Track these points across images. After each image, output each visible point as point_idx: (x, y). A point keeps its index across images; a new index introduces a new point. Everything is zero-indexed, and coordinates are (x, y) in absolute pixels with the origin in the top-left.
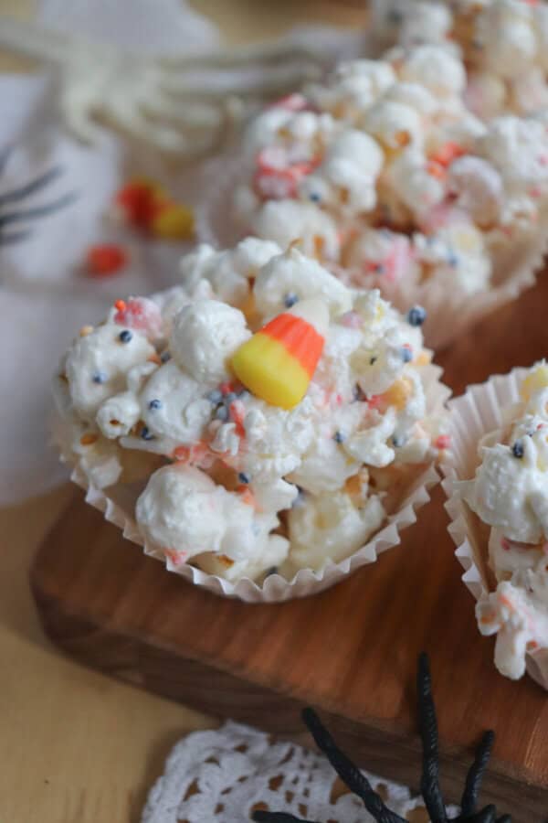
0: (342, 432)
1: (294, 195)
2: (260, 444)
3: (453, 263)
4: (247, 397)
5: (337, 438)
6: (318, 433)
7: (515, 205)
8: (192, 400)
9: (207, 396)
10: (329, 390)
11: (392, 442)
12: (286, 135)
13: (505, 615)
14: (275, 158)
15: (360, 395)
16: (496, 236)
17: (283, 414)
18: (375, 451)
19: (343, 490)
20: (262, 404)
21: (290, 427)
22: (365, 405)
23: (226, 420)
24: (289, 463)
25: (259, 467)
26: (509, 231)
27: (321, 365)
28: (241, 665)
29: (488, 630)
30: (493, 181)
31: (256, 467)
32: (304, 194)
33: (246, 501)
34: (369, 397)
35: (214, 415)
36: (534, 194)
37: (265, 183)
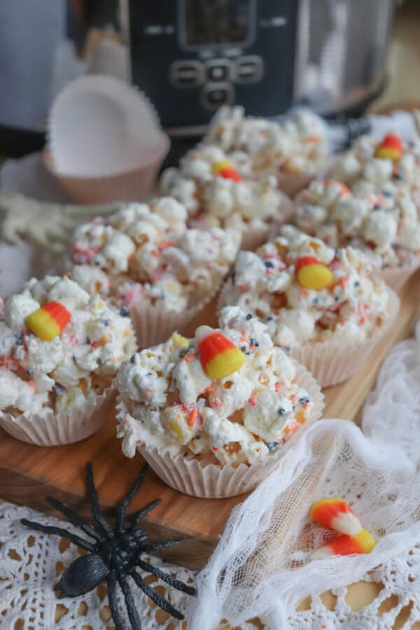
0: (76, 356)
1: (89, 262)
2: (34, 356)
3: (162, 297)
4: (32, 336)
5: (74, 359)
6: (65, 355)
7: (198, 272)
8: (9, 337)
9: (16, 336)
10: (72, 337)
11: (99, 361)
12: (89, 236)
13: (126, 428)
14: (82, 245)
15: (88, 342)
16: (190, 288)
17: (46, 343)
18: (89, 364)
19: (78, 386)
20: (38, 339)
21: (48, 348)
22: (89, 346)
23: (21, 344)
24: (49, 367)
25: (34, 367)
26: (196, 285)
27: (69, 325)
28: (28, 470)
29: (120, 435)
30: (184, 259)
31: (33, 367)
32: (93, 262)
33: (30, 385)
34: (92, 342)
35: (17, 343)
36: (208, 268)
37: (76, 257)
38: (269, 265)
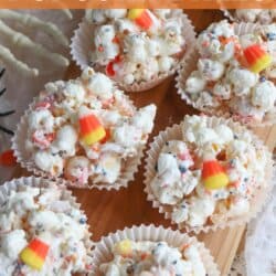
3: (104, 174)
7: (128, 150)
9: (13, 264)
10: (52, 258)
15: (62, 256)
34: (65, 257)
35: (15, 271)
38: (183, 170)
